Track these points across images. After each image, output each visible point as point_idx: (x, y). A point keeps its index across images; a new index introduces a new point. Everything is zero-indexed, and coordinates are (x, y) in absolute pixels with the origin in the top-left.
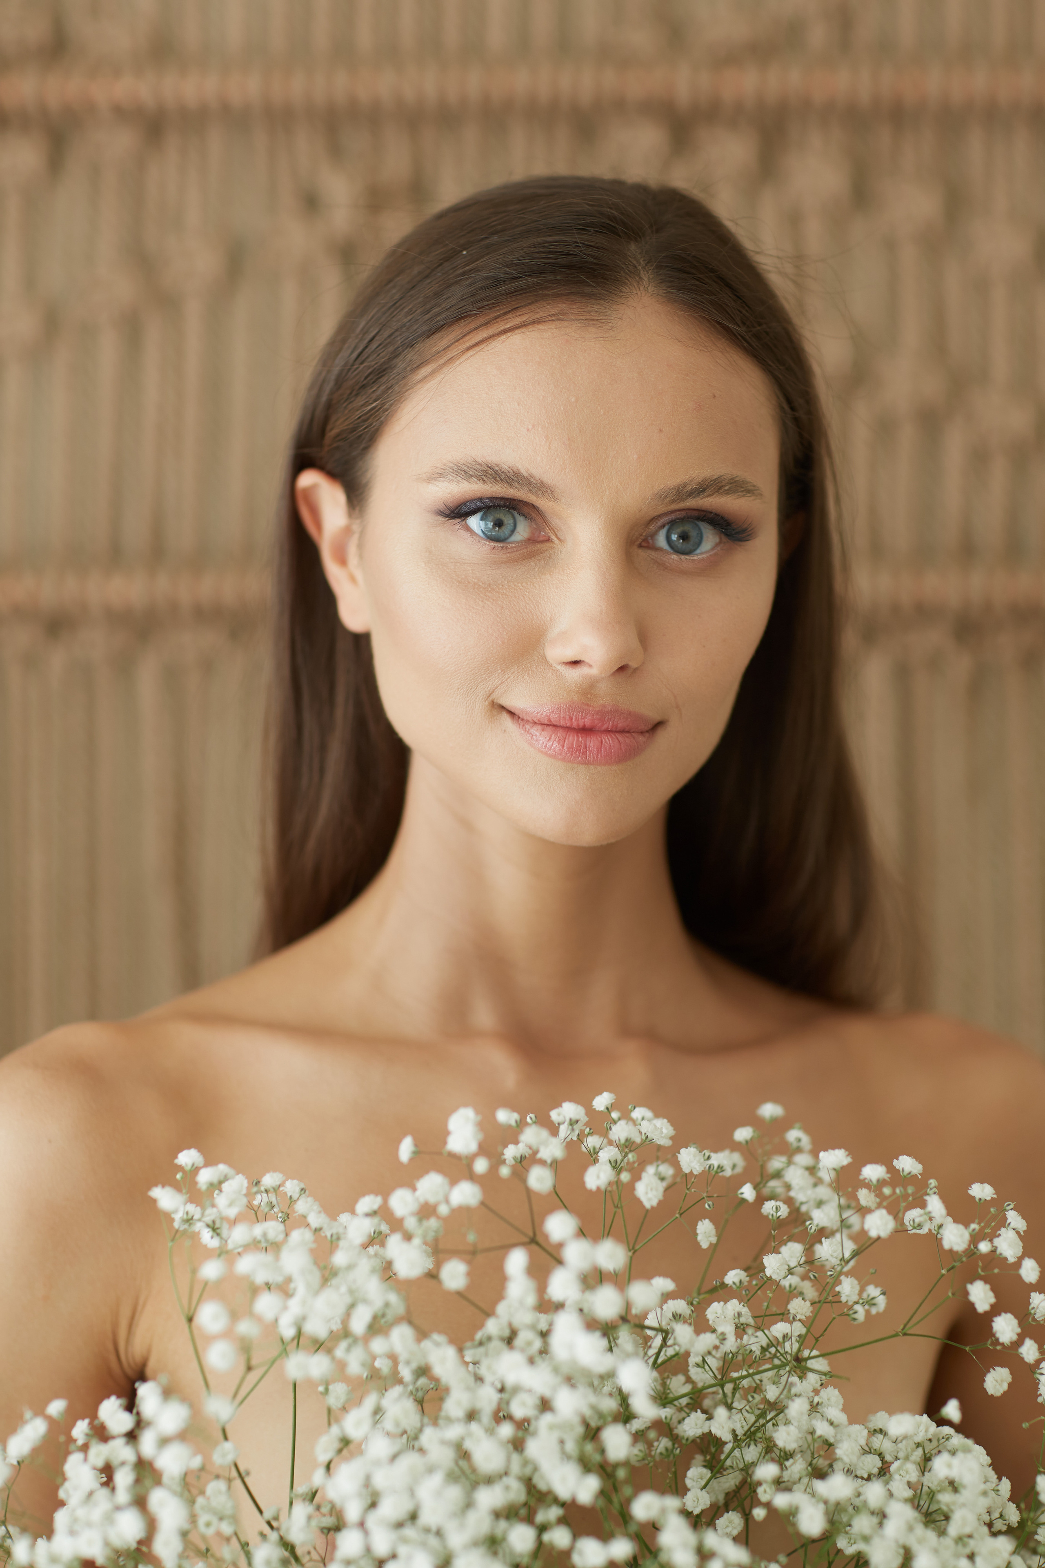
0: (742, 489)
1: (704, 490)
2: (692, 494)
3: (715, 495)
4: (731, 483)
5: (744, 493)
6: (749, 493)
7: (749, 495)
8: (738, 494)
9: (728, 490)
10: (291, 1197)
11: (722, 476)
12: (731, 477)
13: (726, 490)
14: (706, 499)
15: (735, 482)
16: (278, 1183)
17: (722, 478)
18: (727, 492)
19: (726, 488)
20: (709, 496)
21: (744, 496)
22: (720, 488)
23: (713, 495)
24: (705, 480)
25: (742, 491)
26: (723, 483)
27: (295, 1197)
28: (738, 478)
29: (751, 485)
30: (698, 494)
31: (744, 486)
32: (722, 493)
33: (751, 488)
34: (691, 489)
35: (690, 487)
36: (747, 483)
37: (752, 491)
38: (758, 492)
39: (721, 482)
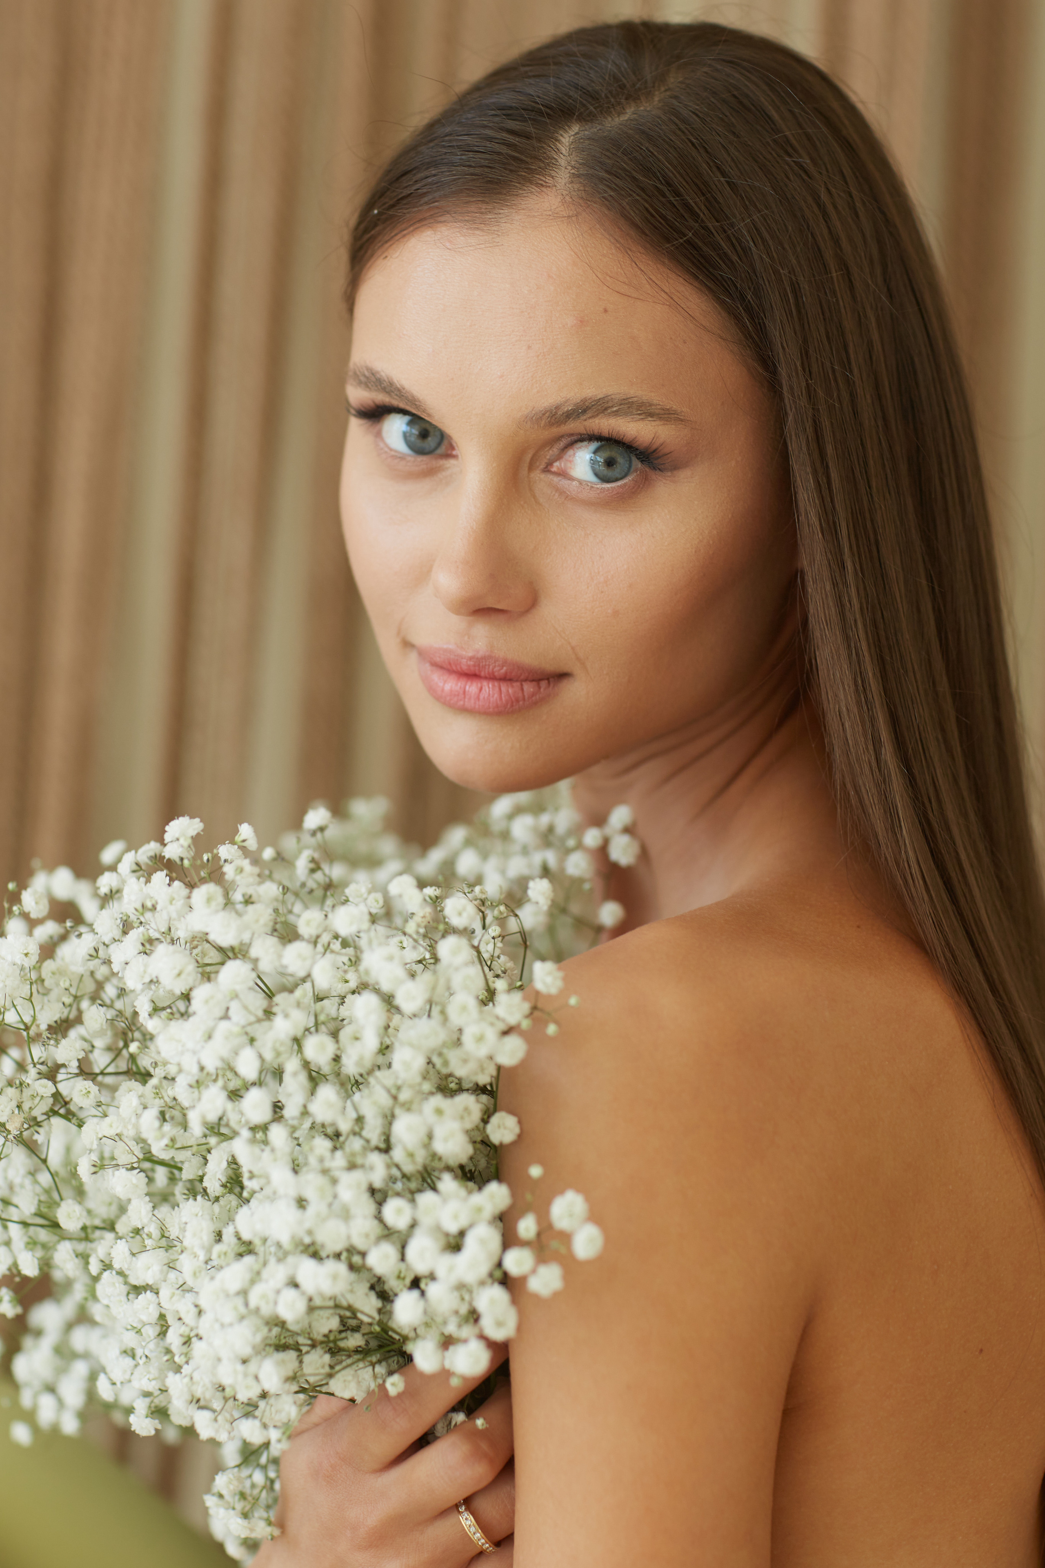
0: (639, 412)
1: (584, 411)
2: (569, 416)
3: (600, 416)
4: (621, 405)
5: (642, 417)
6: (652, 417)
7: (650, 419)
8: (632, 417)
9: (617, 411)
11: (609, 396)
12: (625, 397)
13: (613, 413)
14: (591, 421)
15: (628, 403)
17: (609, 398)
18: (616, 414)
19: (614, 409)
20: (592, 417)
21: (642, 419)
22: (606, 409)
23: (597, 415)
24: (584, 400)
25: (639, 414)
26: (610, 404)
28: (635, 399)
29: (659, 407)
30: (578, 416)
31: (643, 408)
32: (609, 414)
33: (657, 411)
34: (568, 411)
35: (566, 409)
36: (651, 405)
37: (659, 414)
38: (673, 416)
39: (608, 402)
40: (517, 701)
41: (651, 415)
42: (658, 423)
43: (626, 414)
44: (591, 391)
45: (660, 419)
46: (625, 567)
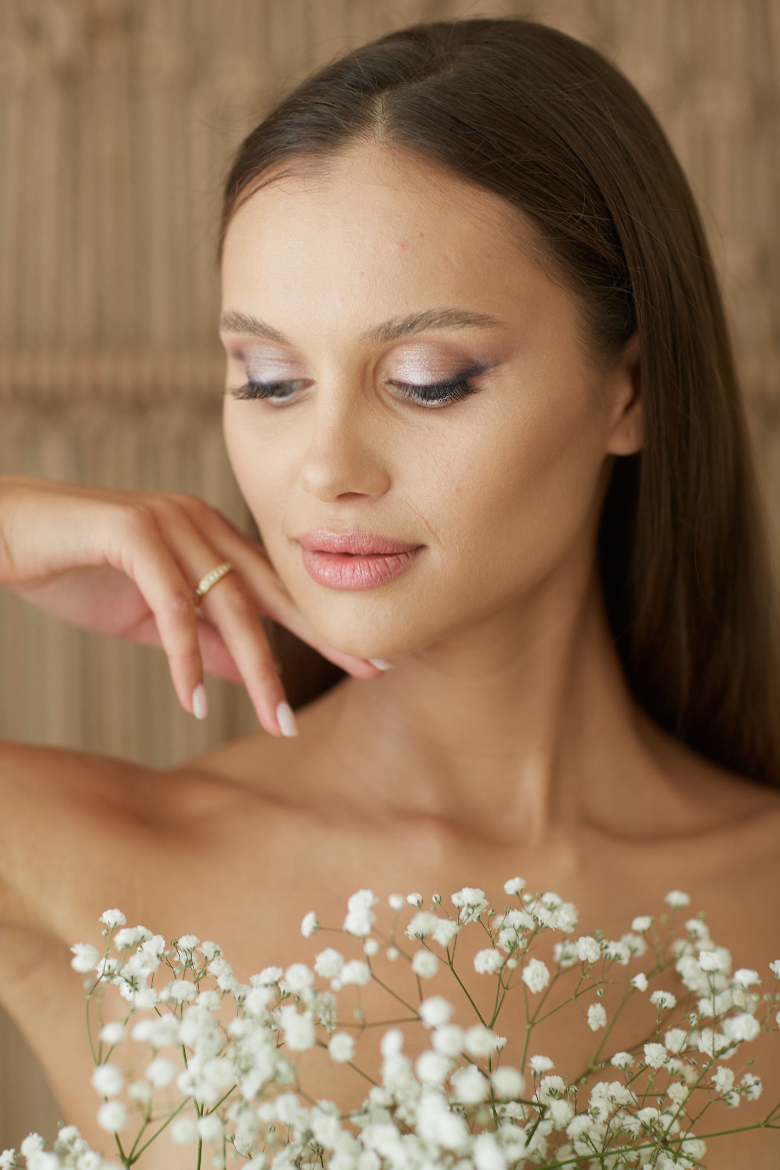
0: (458, 321)
1: (412, 325)
3: (426, 329)
4: (442, 317)
5: (461, 325)
6: (469, 324)
7: (468, 326)
8: (453, 326)
9: (440, 323)
10: (206, 957)
11: (431, 310)
12: (444, 310)
13: (437, 324)
15: (448, 315)
16: (193, 946)
17: (431, 312)
18: (439, 325)
19: (437, 321)
20: (419, 331)
21: (462, 327)
22: (430, 322)
23: (424, 328)
24: (411, 316)
25: (459, 323)
26: (433, 318)
27: (210, 957)
28: (453, 311)
29: (473, 315)
30: (408, 330)
31: (461, 317)
32: (434, 327)
33: (473, 318)
34: (398, 326)
35: (397, 325)
36: (467, 314)
37: (474, 321)
38: (486, 321)
39: (431, 316)
40: (385, 575)
41: (468, 322)
42: (475, 328)
43: (447, 324)
44: (416, 309)
45: (477, 324)
46: (464, 451)
